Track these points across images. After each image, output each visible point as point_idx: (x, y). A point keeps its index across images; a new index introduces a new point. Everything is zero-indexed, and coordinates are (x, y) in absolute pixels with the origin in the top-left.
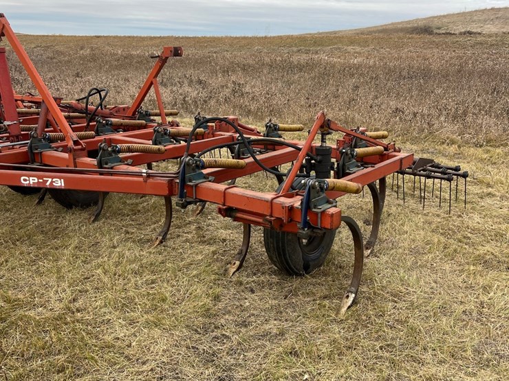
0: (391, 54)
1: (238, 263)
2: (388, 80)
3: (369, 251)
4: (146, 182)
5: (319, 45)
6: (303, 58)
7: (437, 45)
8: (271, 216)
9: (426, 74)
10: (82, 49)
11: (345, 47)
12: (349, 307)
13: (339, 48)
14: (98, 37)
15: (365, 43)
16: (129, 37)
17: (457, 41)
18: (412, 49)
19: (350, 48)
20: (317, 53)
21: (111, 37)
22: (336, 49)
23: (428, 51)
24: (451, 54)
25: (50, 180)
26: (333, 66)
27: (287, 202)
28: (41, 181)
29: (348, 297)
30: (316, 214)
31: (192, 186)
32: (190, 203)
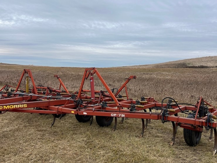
0: (181, 75)
1: (173, 142)
2: (183, 85)
3: (211, 140)
4: (151, 115)
5: (151, 72)
6: (147, 76)
7: (198, 72)
8: (195, 124)
9: (197, 83)
10: (58, 72)
11: (162, 73)
12: (215, 154)
13: (160, 73)
14: (63, 67)
15: (169, 71)
16: (75, 68)
17: (206, 71)
18: (188, 73)
19: (164, 73)
20: (151, 74)
21: (68, 67)
22: (159, 73)
23: (195, 74)
24: (204, 75)
25: (120, 115)
26: (160, 79)
27: (201, 120)
28: (117, 115)
29: (214, 151)
30: (211, 123)
31: (166, 117)
32: (165, 122)
